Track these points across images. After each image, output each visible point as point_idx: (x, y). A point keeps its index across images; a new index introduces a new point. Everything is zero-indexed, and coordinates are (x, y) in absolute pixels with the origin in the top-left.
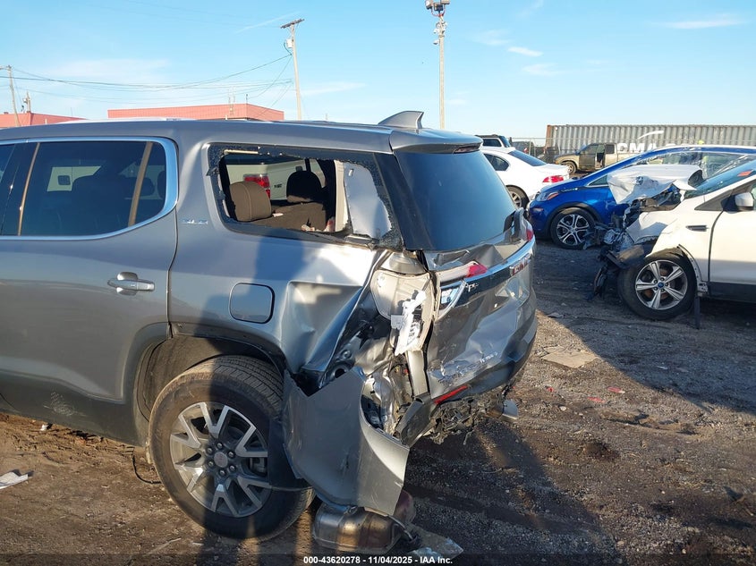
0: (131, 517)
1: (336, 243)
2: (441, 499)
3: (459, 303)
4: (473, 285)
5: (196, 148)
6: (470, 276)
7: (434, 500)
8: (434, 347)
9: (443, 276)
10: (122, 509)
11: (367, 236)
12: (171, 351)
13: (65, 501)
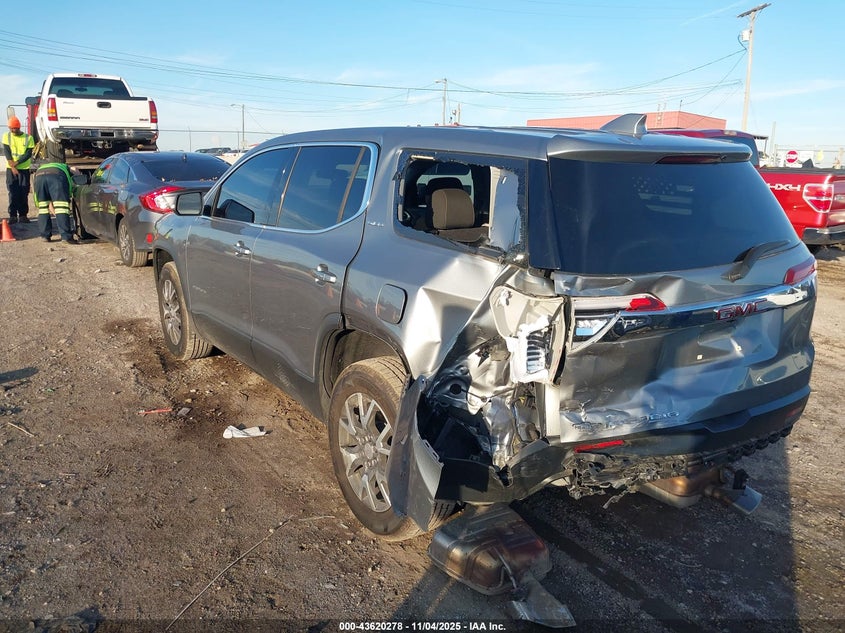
0: (313, 487)
1: (469, 252)
2: (601, 570)
3: (605, 338)
4: (633, 322)
5: (392, 153)
6: (630, 310)
7: (592, 569)
8: (570, 384)
9: (580, 303)
10: (309, 478)
11: (499, 249)
12: (358, 344)
13: (277, 460)
